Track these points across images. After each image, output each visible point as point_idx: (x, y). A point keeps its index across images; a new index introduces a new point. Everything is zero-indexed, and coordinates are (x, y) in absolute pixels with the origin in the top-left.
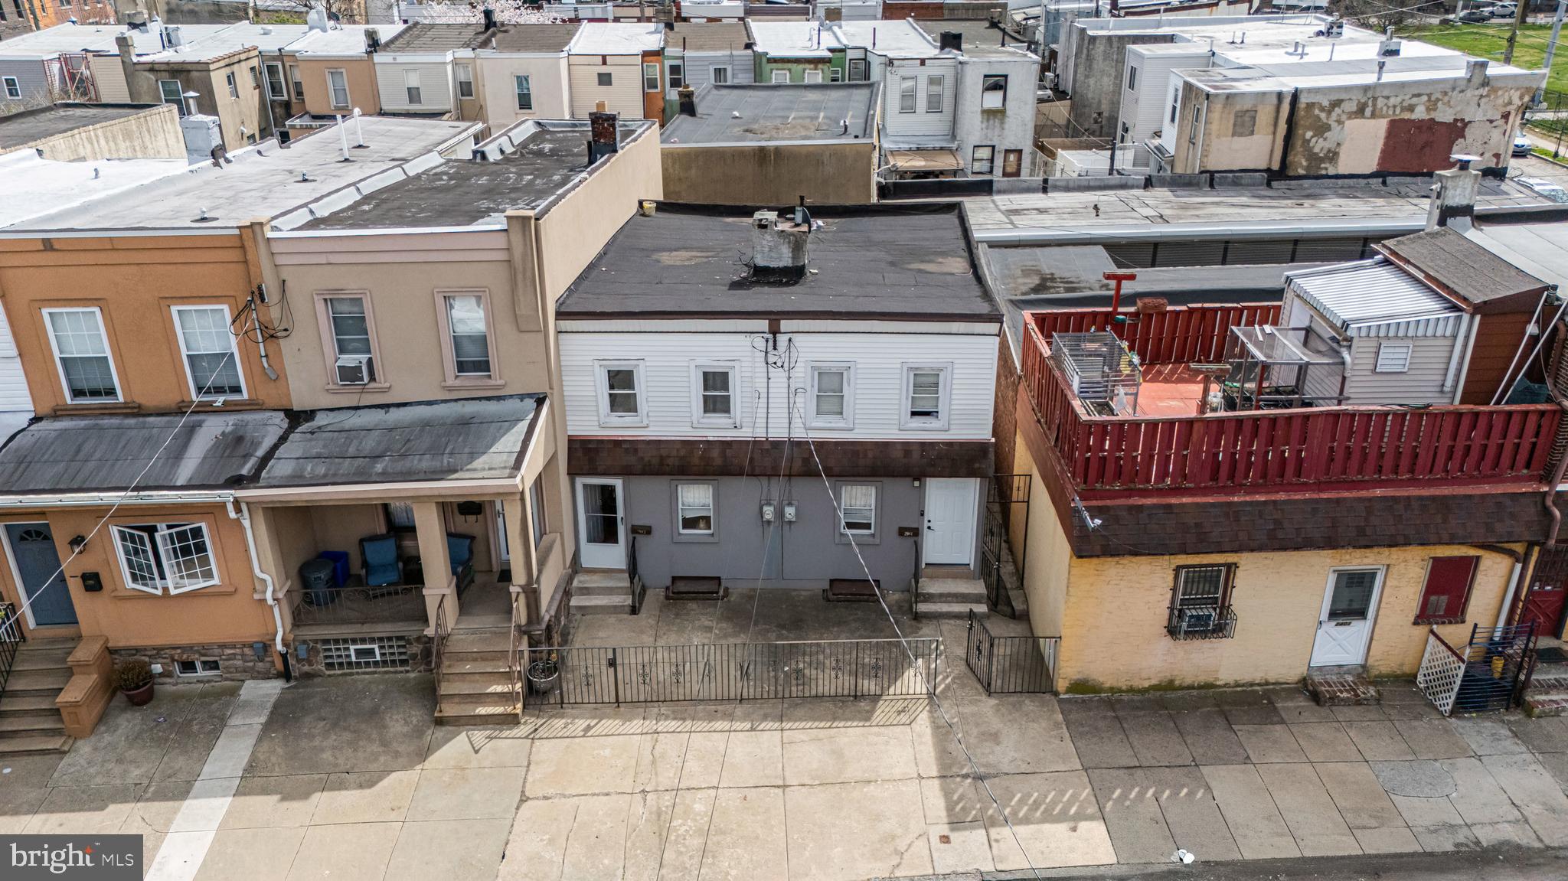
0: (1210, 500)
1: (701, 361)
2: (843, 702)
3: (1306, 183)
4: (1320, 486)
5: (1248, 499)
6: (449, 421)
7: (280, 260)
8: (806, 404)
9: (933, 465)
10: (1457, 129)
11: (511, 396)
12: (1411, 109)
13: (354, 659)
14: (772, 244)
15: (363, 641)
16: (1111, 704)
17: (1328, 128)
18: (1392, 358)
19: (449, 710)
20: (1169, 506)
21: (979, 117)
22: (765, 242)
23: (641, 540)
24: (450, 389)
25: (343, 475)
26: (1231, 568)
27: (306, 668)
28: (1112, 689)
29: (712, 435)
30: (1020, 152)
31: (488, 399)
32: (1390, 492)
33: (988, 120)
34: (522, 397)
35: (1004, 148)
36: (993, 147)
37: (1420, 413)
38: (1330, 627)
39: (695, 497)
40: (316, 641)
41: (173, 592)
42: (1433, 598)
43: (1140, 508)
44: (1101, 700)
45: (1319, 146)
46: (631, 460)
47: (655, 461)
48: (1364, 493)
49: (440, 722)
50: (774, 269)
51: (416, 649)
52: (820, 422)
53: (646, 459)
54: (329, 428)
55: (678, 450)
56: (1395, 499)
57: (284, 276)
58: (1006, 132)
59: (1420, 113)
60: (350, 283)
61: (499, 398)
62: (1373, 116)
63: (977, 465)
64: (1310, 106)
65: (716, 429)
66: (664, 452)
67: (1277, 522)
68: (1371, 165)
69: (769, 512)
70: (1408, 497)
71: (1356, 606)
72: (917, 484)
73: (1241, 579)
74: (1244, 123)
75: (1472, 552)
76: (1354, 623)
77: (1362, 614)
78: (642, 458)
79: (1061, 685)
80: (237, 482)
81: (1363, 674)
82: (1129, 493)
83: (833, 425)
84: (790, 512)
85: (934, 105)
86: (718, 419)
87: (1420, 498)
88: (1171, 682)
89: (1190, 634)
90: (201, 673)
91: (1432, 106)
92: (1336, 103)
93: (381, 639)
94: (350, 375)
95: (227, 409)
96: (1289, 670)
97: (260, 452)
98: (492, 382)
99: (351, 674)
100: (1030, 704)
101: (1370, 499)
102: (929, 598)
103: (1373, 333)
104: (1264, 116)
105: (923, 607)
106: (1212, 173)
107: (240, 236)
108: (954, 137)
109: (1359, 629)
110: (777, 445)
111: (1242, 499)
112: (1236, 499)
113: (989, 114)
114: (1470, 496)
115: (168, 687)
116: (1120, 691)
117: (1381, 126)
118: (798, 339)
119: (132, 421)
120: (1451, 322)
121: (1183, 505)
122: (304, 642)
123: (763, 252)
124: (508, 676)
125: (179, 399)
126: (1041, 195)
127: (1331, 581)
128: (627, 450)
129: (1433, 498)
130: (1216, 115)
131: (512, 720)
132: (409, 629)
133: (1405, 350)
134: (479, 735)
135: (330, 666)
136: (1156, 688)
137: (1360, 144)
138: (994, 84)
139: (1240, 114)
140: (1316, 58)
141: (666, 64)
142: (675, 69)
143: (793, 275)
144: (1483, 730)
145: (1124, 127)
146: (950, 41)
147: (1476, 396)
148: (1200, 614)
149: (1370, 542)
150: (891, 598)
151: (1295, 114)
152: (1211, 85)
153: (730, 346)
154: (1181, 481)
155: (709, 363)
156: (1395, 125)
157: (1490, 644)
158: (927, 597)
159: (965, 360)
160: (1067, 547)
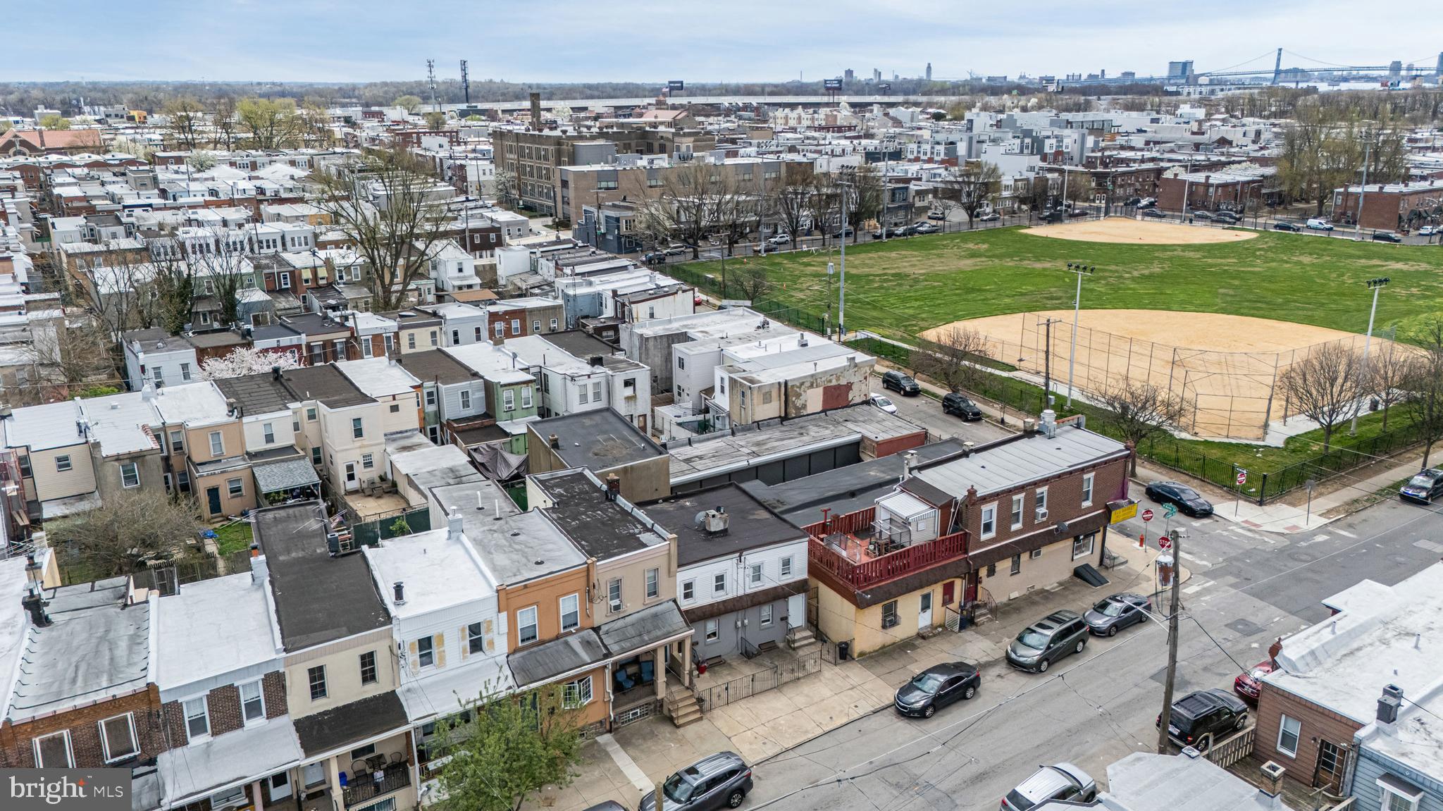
0: (889, 582)
1: (715, 574)
2: (796, 682)
3: (796, 420)
4: (915, 570)
6: (649, 617)
7: (599, 572)
8: (749, 581)
10: (849, 387)
11: (665, 602)
12: (830, 381)
13: (632, 718)
15: (635, 709)
16: (871, 657)
17: (801, 395)
18: (922, 526)
19: (681, 721)
20: (880, 586)
21: (622, 399)
24: (646, 605)
25: (638, 644)
26: (896, 602)
27: (616, 726)
28: (870, 653)
29: (719, 600)
30: (645, 416)
31: (658, 605)
33: (628, 401)
34: (669, 601)
38: (922, 614)
39: (711, 626)
40: (619, 714)
42: (945, 597)
44: (869, 656)
45: (799, 403)
46: (694, 616)
47: (702, 615)
48: (925, 569)
49: (678, 727)
50: (718, 531)
51: (652, 707)
52: (754, 585)
53: (699, 615)
54: (611, 630)
55: (708, 609)
56: (933, 569)
57: (599, 577)
58: (637, 407)
59: (834, 383)
60: (618, 575)
61: (661, 604)
62: (817, 386)
63: (803, 589)
64: (792, 386)
65: (721, 596)
66: (704, 611)
67: (907, 584)
68: (820, 408)
69: (739, 624)
70: (936, 567)
71: (927, 605)
72: (785, 600)
73: (899, 605)
74: (767, 398)
75: (953, 580)
76: (927, 611)
77: (928, 607)
78: (697, 615)
79: (855, 655)
80: (606, 656)
81: (933, 627)
82: (868, 585)
83: (758, 586)
84: (746, 621)
85: (597, 396)
86: (721, 593)
87: (938, 567)
88: (883, 646)
89: (890, 626)
91: (838, 379)
92: (802, 384)
93: (641, 707)
94: (617, 608)
95: (578, 631)
96: (913, 632)
97: (601, 645)
98: (659, 598)
100: (849, 665)
101: (927, 571)
102: (796, 641)
103: (915, 520)
104: (775, 394)
105: (796, 645)
106: (758, 422)
107: (588, 567)
109: (929, 612)
110: (741, 597)
112: (895, 580)
113: (628, 399)
114: (950, 563)
116: (872, 652)
117: (820, 390)
118: (747, 557)
119: (541, 647)
120: (933, 512)
121: (883, 585)
122: (617, 716)
125: (557, 633)
126: (688, 448)
127: (920, 599)
128: (691, 613)
130: (755, 396)
132: (650, 699)
133: (924, 523)
134: (693, 727)
135: (623, 723)
136: (881, 648)
137: (814, 400)
138: (628, 383)
139: (765, 394)
140: (774, 350)
141: (425, 391)
142: (430, 394)
143: (724, 532)
144: (968, 634)
145: (679, 387)
146: (596, 361)
147: (943, 533)
148: (890, 620)
149: (929, 584)
150: (781, 645)
151: (787, 391)
152: (744, 379)
153: (725, 565)
154: (881, 578)
155: (718, 573)
156: (826, 389)
157: (962, 608)
158: (794, 641)
159: (798, 551)
160: (853, 607)
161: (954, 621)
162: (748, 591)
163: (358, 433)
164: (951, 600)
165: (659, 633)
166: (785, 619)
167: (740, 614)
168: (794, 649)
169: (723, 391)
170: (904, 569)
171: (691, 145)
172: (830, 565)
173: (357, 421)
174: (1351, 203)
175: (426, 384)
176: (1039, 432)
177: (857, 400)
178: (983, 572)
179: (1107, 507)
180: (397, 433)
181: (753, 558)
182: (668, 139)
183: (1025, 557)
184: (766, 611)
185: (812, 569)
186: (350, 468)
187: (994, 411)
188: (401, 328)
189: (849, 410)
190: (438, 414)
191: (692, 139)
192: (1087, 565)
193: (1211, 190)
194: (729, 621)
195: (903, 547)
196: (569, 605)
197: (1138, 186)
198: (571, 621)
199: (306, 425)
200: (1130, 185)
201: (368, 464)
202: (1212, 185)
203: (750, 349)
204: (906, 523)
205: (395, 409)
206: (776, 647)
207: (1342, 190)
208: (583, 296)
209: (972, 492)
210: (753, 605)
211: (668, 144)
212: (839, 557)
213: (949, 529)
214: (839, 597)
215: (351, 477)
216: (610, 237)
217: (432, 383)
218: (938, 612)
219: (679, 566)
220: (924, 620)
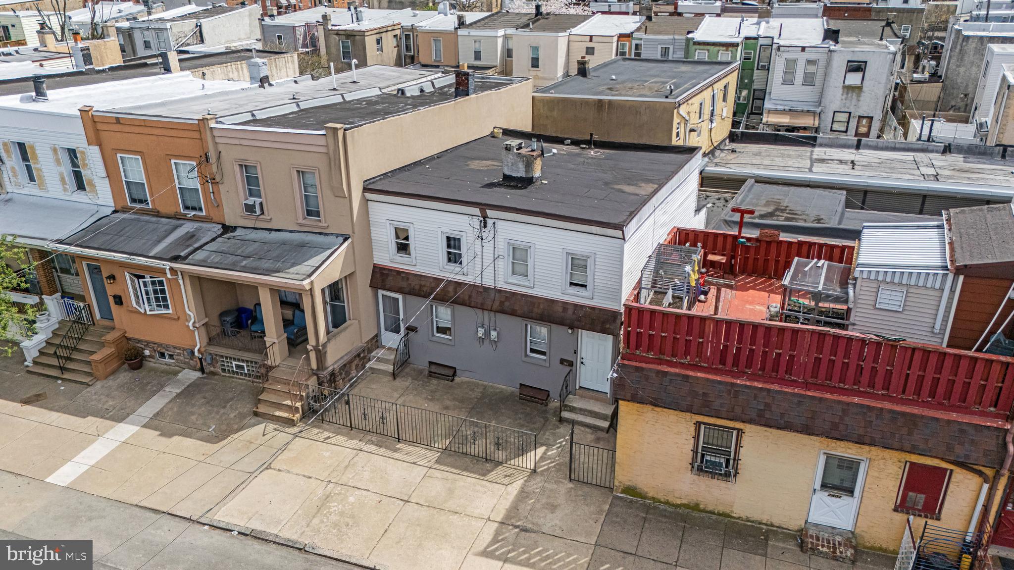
0: (718, 378)
1: (444, 229)
2: (477, 460)
5: (748, 383)
6: (295, 243)
7: (218, 140)
8: (504, 266)
9: (580, 321)
11: (332, 234)
13: (235, 369)
14: (513, 161)
15: (239, 360)
16: (648, 508)
18: (890, 299)
19: (262, 409)
20: (687, 377)
21: (840, 90)
22: (509, 160)
23: (412, 334)
24: (301, 225)
25: (225, 264)
26: (739, 432)
27: (212, 369)
28: (653, 498)
30: (871, 118)
31: (320, 234)
32: (867, 402)
33: (847, 94)
34: (337, 235)
35: (858, 114)
36: (850, 113)
37: (893, 345)
38: (824, 495)
40: (216, 355)
41: (148, 313)
42: (911, 494)
43: (665, 374)
44: (644, 505)
46: (404, 284)
47: (417, 287)
48: (844, 398)
49: (256, 414)
50: (514, 177)
52: (514, 280)
53: (412, 286)
54: (239, 238)
55: (431, 283)
56: (869, 407)
57: (220, 149)
58: (861, 103)
60: (251, 158)
61: (326, 234)
63: (608, 326)
65: (451, 273)
66: (423, 283)
67: (767, 405)
69: (481, 332)
70: (882, 409)
71: (846, 484)
72: (570, 331)
73: (746, 440)
75: (944, 465)
76: (844, 497)
78: (410, 284)
80: (175, 259)
81: (853, 539)
82: (660, 362)
83: (521, 283)
84: (494, 334)
85: (809, 80)
86: (455, 267)
87: (891, 411)
88: (697, 505)
89: (708, 473)
90: (168, 360)
93: (247, 361)
94: (250, 208)
95: (194, 219)
97: (196, 245)
98: (320, 224)
99: (233, 378)
101: (848, 404)
102: (572, 409)
103: (873, 277)
105: (566, 414)
107: (199, 124)
108: (820, 103)
109: (847, 502)
111: (744, 383)
112: (739, 382)
113: (849, 89)
114: (937, 419)
115: (151, 364)
116: (660, 501)
118: (500, 224)
119: (154, 219)
120: (940, 278)
121: (697, 378)
122: (210, 354)
123: (508, 166)
124: (294, 397)
125: (175, 211)
126: (853, 151)
127: (822, 460)
128: (403, 277)
129: (903, 414)
131: (290, 423)
132: (259, 358)
133: (901, 294)
134: (271, 426)
135: (224, 370)
136: (686, 506)
141: (633, 43)
142: (638, 46)
146: (831, 35)
147: (958, 339)
148: (716, 461)
150: (553, 405)
153: (460, 222)
154: (697, 360)
155: (449, 231)
158: (570, 408)
162: (501, 285)
163: (535, 63)
166: (569, 363)
167: (486, 317)
168: (561, 420)
175: (635, 34)
181: (509, 228)
194: (468, 319)
198: (193, 202)
205: (590, 51)
206: (542, 401)
210: (509, 312)
218: (879, 517)
220: (830, 512)
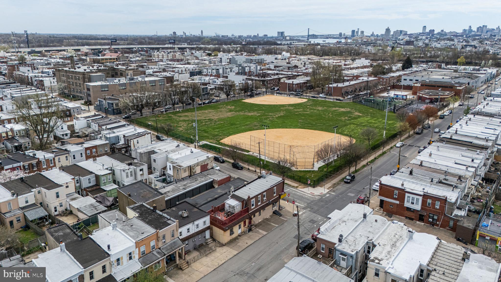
2: (210, 253)
3: (194, 176)
4: (237, 219)
6: (173, 243)
7: (160, 233)
8: (196, 228)
9: (206, 230)
10: (207, 164)
13: (170, 270)
14: (185, 214)
15: (171, 268)
17: (194, 169)
18: (237, 208)
19: (183, 269)
24: (171, 240)
35: (144, 179)
37: (240, 211)
39: (187, 242)
45: (194, 171)
47: (184, 240)
51: (176, 266)
54: (163, 248)
55: (186, 238)
56: (240, 219)
57: (160, 235)
58: (144, 177)
59: (203, 164)
60: (164, 233)
63: (209, 228)
64: (192, 167)
67: (234, 224)
68: (200, 172)
69: (194, 240)
72: (204, 232)
74: (185, 171)
75: (246, 220)
77: (240, 228)
79: (224, 244)
80: (164, 255)
81: (242, 233)
83: (198, 230)
89: (232, 235)
91: (204, 163)
92: (195, 165)
93: (173, 267)
94: (164, 242)
96: (237, 235)
97: (162, 252)
98: (174, 238)
99: (170, 272)
100: (223, 246)
104: (187, 169)
106: (183, 178)
107: (157, 233)
108: (136, 180)
114: (245, 216)
117: (200, 167)
119: (147, 255)
120: (240, 203)
125: (150, 251)
129: (242, 217)
130: (182, 171)
131: (188, 267)
132: (175, 264)
133: (238, 206)
134: (187, 270)
136: (230, 241)
137: (198, 170)
138: (141, 170)
139: (184, 170)
140: (183, 155)
141: (76, 180)
142: (77, 180)
143: (187, 216)
144: (251, 233)
145: (154, 168)
146: (130, 164)
147: (243, 209)
148: (232, 233)
149: (241, 222)
150: (204, 244)
151: (190, 168)
152: (177, 165)
153: (190, 226)
154: (229, 222)
155: (188, 228)
156: (201, 166)
157: (248, 226)
158: (208, 242)
159: (207, 219)
160: (223, 231)
161: (247, 231)
162: (196, 231)
163: (58, 197)
164: (245, 225)
165: (176, 247)
166: (205, 237)
167: (194, 238)
168: (208, 244)
169: (170, 169)
170: (234, 219)
171: (132, 73)
172: (216, 221)
173: (57, 193)
174: (330, 89)
175: (76, 177)
176: (262, 177)
177: (210, 168)
178: (252, 217)
179: (279, 195)
180: (68, 194)
181: (196, 223)
182: (123, 71)
183: (262, 211)
184: (200, 236)
185: (211, 223)
186: (55, 208)
187: (246, 166)
188: (55, 156)
189: (208, 171)
190: (80, 186)
191: (132, 71)
192: (276, 210)
193: (294, 85)
194: (191, 240)
195: (234, 214)
196: (152, 243)
197: (274, 83)
198: (153, 247)
199: (37, 196)
200: (272, 83)
201: (61, 206)
202: (294, 84)
203: (176, 155)
204: (233, 207)
205: (67, 187)
206: (203, 245)
207: (327, 86)
208: (113, 137)
209: (249, 197)
210: (197, 235)
211: (123, 73)
212: (218, 219)
213: (244, 207)
214: (219, 229)
215: (56, 211)
216: (110, 109)
217: (78, 177)
218: (243, 228)
219: (179, 228)
220: (240, 231)
